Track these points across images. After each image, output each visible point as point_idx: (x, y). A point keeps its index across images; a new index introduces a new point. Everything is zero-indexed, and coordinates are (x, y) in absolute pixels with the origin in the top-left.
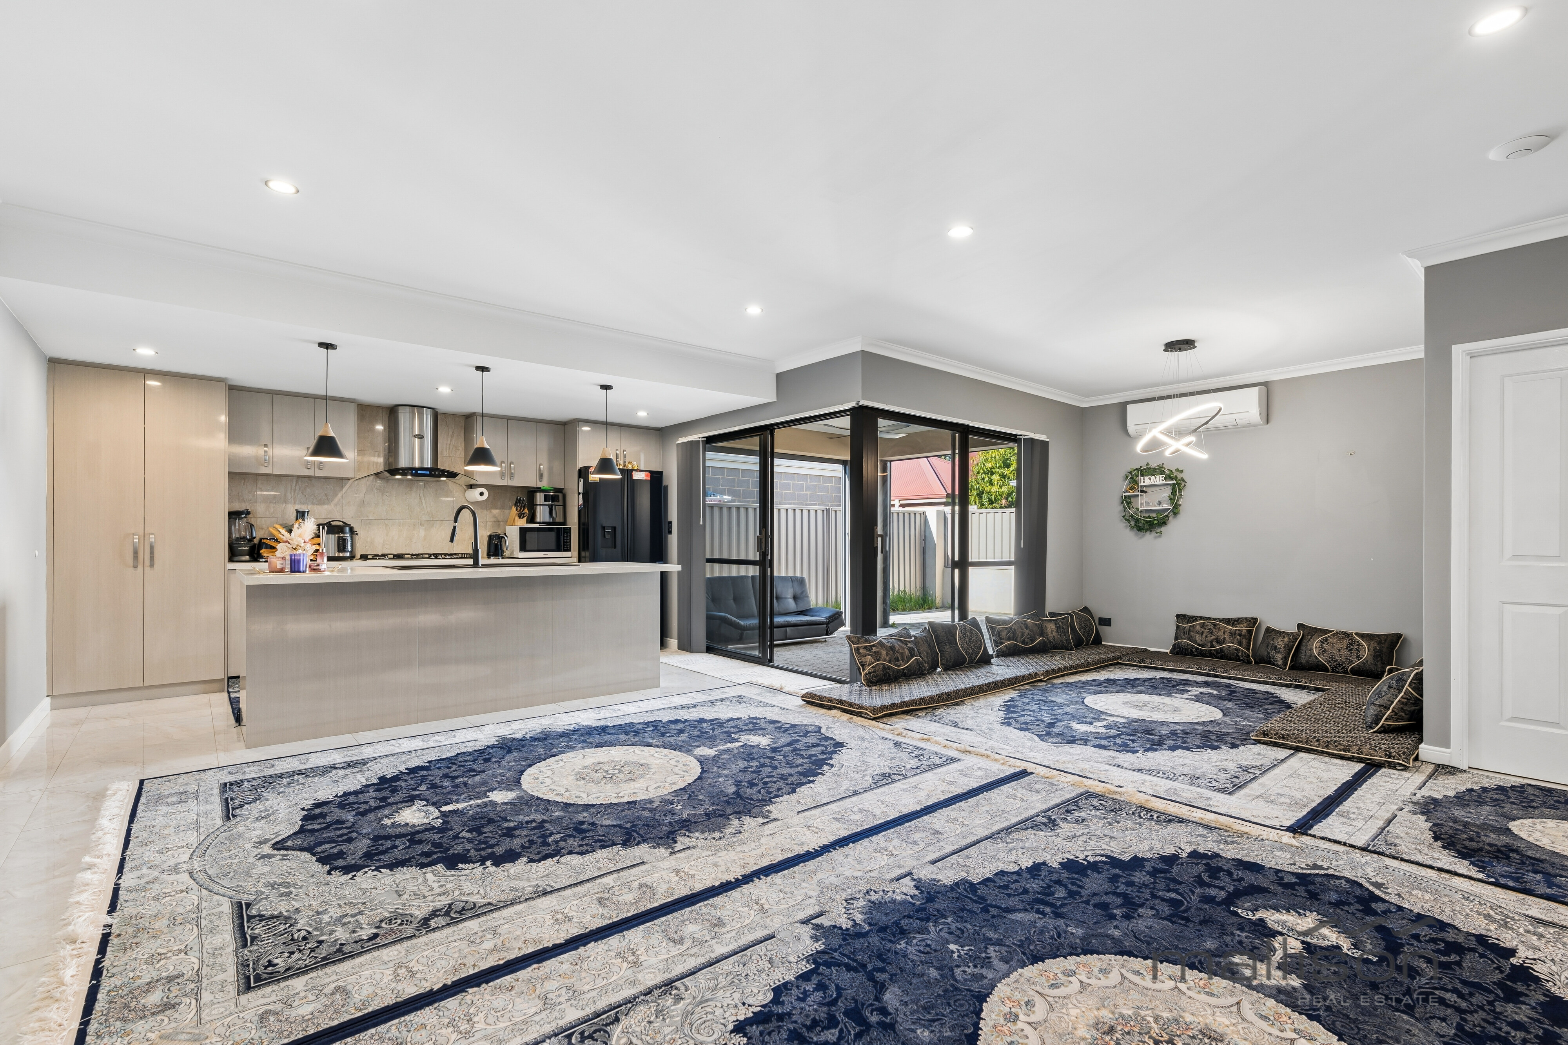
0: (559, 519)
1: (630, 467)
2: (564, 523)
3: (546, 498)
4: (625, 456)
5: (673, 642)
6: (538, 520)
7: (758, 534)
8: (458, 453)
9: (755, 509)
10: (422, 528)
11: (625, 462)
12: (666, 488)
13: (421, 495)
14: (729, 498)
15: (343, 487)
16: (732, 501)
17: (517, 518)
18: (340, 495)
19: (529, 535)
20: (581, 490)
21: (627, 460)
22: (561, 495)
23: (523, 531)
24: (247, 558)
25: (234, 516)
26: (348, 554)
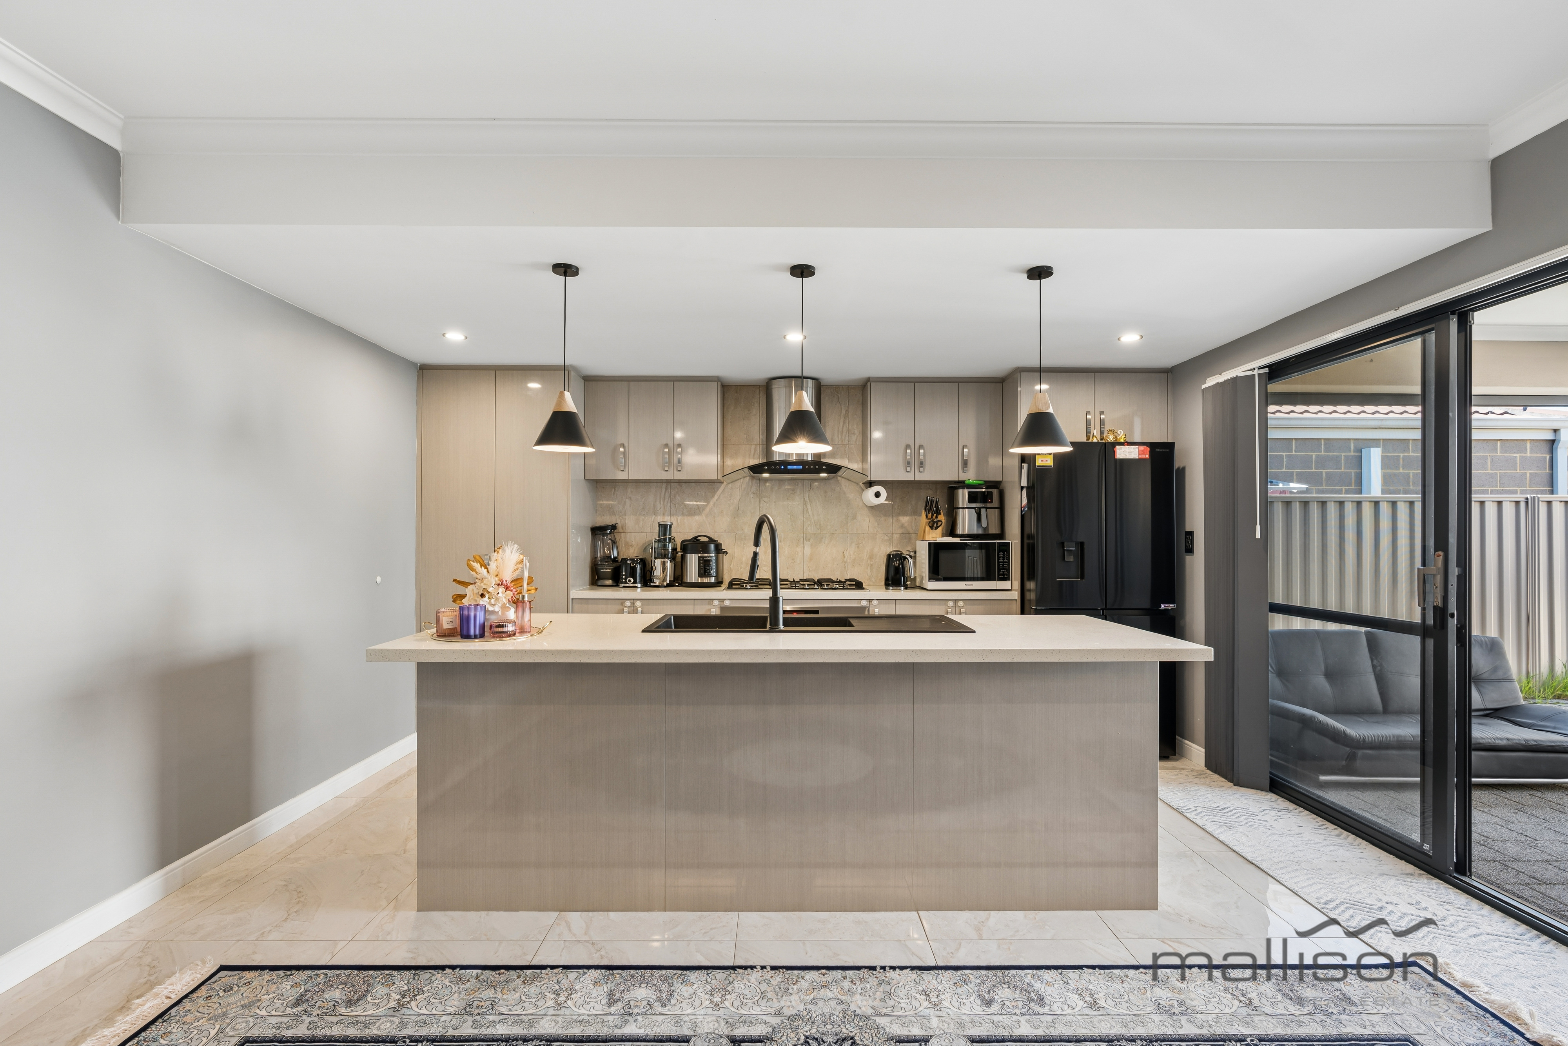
0: (994, 530)
1: (1111, 438)
2: (1001, 535)
3: (972, 498)
4: (1102, 422)
5: (1196, 752)
6: (960, 531)
7: (1418, 564)
8: (854, 438)
9: (1412, 503)
10: (807, 543)
11: (1102, 433)
12: (1182, 471)
13: (807, 499)
14: (1304, 486)
15: (715, 492)
16: (1307, 491)
17: (928, 528)
18: (712, 503)
19: (943, 556)
20: (1024, 483)
21: (1107, 428)
22: (995, 492)
23: (936, 549)
24: (609, 582)
25: (598, 531)
26: (713, 580)
